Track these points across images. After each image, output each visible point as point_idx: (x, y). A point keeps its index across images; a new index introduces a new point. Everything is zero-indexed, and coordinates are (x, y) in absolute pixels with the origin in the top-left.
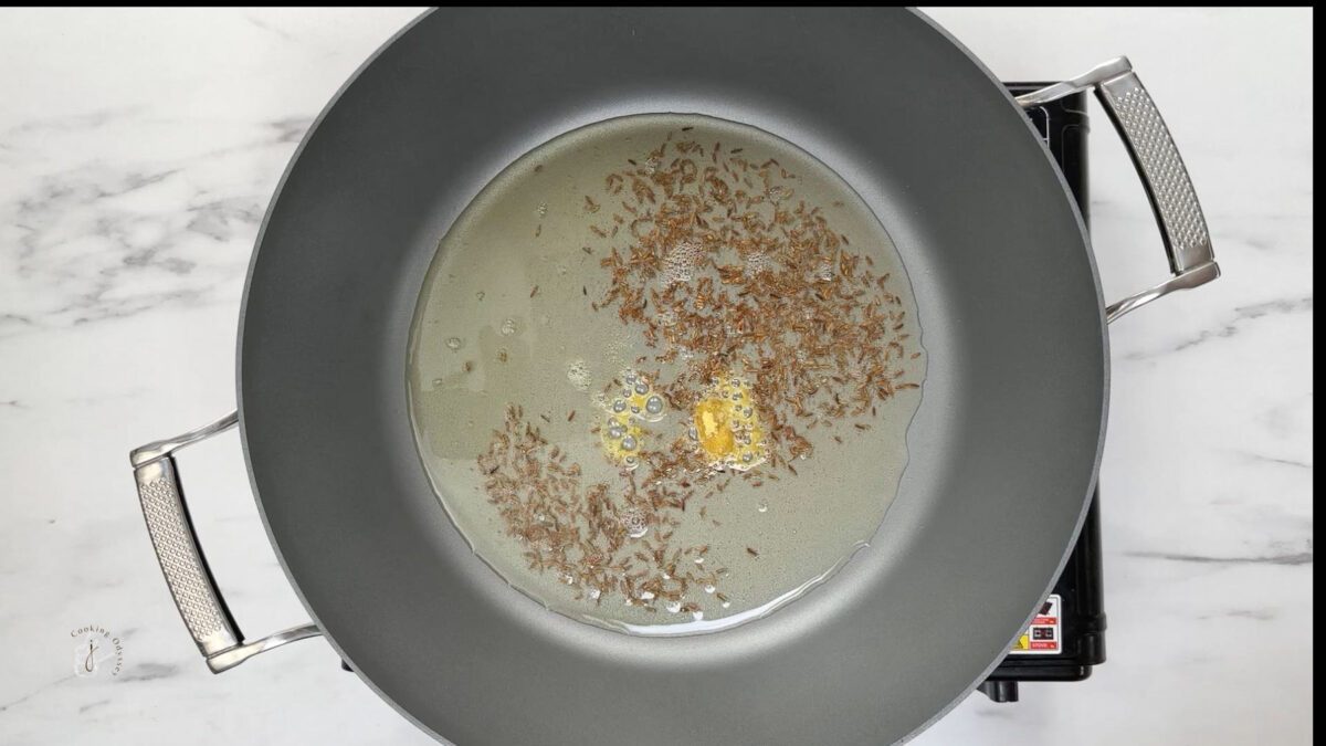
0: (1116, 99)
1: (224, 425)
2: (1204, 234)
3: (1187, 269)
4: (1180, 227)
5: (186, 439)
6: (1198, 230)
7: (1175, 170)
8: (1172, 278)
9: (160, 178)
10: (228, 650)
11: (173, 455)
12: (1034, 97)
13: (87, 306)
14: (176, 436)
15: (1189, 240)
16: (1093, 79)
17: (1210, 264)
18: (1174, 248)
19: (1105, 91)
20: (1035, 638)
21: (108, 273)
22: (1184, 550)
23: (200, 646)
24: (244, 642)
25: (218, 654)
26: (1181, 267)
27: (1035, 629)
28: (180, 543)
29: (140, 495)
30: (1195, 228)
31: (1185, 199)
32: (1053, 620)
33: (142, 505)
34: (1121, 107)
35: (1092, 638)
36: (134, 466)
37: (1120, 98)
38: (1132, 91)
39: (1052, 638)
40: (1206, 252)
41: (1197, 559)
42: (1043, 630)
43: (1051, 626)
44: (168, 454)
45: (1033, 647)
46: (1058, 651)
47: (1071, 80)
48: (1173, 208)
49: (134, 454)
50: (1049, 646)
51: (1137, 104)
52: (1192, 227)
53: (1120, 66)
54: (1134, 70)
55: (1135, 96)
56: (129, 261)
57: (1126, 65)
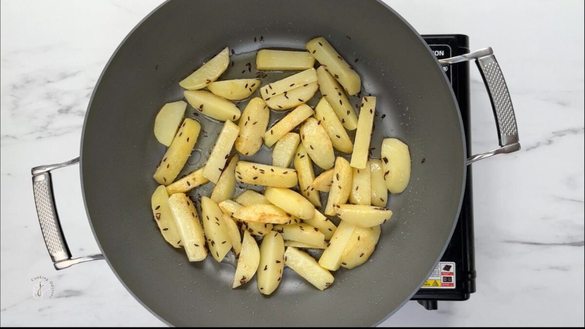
0: (484, 65)
1: (74, 162)
2: (516, 130)
3: (507, 145)
4: (505, 126)
5: (59, 166)
7: (506, 100)
8: (499, 148)
9: (74, 74)
10: (64, 260)
11: (51, 172)
12: (449, 60)
13: (42, 131)
15: (508, 132)
16: (475, 55)
17: (516, 144)
18: (501, 135)
19: (480, 62)
20: (444, 281)
21: (51, 116)
22: (529, 240)
23: (52, 257)
24: (72, 258)
25: (60, 261)
26: (504, 144)
27: (444, 277)
28: (48, 211)
29: (34, 188)
30: (512, 127)
31: (509, 114)
32: (452, 274)
33: (34, 192)
34: (486, 70)
35: (469, 282)
36: (33, 174)
37: (486, 66)
38: (492, 63)
39: (451, 281)
40: (515, 138)
41: (536, 244)
42: (447, 278)
43: (451, 276)
44: (48, 172)
45: (442, 285)
46: (454, 287)
48: (503, 117)
49: (34, 169)
50: (450, 285)
51: (493, 69)
52: (510, 126)
53: (488, 51)
54: (493, 54)
55: (493, 65)
56: (60, 111)
57: (491, 51)
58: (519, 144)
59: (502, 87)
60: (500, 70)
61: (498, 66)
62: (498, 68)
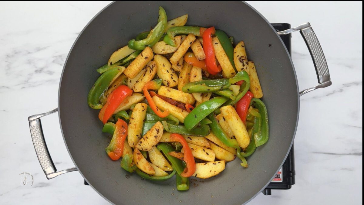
0: (305, 34)
1: (54, 111)
2: (328, 73)
3: (323, 82)
4: (321, 70)
5: (44, 114)
6: (326, 72)
7: (321, 55)
8: (318, 84)
9: (45, 48)
10: (52, 173)
11: (40, 119)
12: (283, 32)
13: (25, 84)
14: (41, 113)
15: (324, 74)
16: (299, 28)
17: (329, 81)
18: (319, 76)
19: (303, 32)
20: (276, 177)
21: (31, 74)
23: (45, 172)
24: (57, 171)
25: (49, 174)
26: (321, 82)
28: (40, 143)
29: (30, 129)
30: (326, 71)
31: (323, 63)
32: (280, 172)
33: (31, 132)
34: (307, 36)
35: (291, 178)
36: (29, 121)
37: (307, 34)
38: (310, 32)
39: (280, 177)
40: (328, 78)
42: (278, 175)
43: (280, 174)
44: (39, 118)
45: (275, 180)
46: (282, 181)
47: (293, 28)
48: (320, 65)
49: (29, 117)
50: (279, 180)
51: (311, 36)
52: (325, 70)
53: (307, 25)
54: (311, 26)
55: (311, 33)
56: (36, 71)
57: (309, 25)
58: (331, 81)
59: (318, 47)
60: (316, 36)
61: (314, 33)
62: (314, 35)
